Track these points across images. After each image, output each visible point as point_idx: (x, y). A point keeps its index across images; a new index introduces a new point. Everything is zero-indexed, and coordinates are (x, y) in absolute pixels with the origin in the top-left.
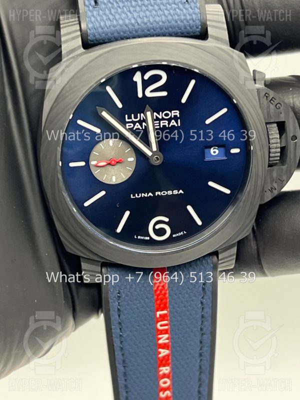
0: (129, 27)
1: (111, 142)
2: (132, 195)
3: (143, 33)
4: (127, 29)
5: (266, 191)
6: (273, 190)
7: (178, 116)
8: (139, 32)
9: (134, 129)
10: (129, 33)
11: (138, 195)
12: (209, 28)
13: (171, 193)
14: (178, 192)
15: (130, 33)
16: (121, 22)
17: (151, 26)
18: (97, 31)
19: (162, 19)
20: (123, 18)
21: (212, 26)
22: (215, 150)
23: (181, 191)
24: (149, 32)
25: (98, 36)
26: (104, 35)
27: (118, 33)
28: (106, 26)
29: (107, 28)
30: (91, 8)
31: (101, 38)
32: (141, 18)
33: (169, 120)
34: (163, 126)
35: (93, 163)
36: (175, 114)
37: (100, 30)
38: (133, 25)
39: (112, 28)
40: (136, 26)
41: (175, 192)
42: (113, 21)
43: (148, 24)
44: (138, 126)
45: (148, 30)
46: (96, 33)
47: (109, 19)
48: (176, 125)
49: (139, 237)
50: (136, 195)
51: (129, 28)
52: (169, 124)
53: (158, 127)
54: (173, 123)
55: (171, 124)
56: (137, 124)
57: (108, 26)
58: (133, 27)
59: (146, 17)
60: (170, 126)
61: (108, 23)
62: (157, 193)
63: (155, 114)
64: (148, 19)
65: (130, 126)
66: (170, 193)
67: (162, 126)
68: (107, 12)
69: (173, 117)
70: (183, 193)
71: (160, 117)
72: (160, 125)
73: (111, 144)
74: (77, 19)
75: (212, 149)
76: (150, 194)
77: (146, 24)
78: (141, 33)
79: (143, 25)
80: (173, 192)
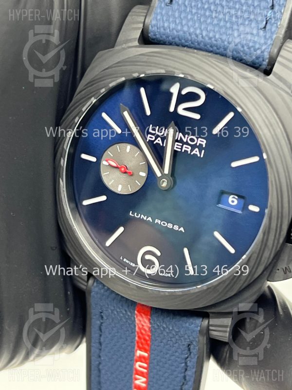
0: (193, 36)
1: (129, 147)
2: (131, 212)
3: (206, 48)
4: (189, 38)
5: (278, 270)
6: (288, 272)
7: (204, 146)
8: (201, 45)
9: (155, 143)
10: (190, 42)
11: (137, 215)
12: (276, 64)
13: (172, 227)
14: (179, 228)
15: (192, 43)
16: (185, 29)
17: (215, 42)
18: (159, 30)
19: (228, 40)
20: (189, 25)
21: (281, 64)
22: (234, 199)
23: (182, 229)
24: (211, 49)
25: (158, 36)
26: (164, 36)
27: (180, 40)
28: (169, 28)
29: (170, 30)
30: (163, 5)
31: (161, 39)
32: (208, 31)
33: (193, 147)
34: (185, 150)
35: (104, 163)
36: (201, 143)
37: (162, 30)
38: (197, 36)
39: (175, 32)
40: (200, 38)
41: (176, 228)
42: (178, 25)
43: (213, 39)
44: (159, 141)
45: (211, 46)
46: (158, 32)
47: (175, 21)
48: (199, 155)
49: (125, 260)
50: (136, 213)
51: (191, 38)
52: (192, 151)
53: (180, 150)
54: (196, 151)
55: (194, 152)
56: (159, 139)
57: (171, 28)
58: (196, 38)
59: (214, 31)
60: (192, 154)
61: (172, 26)
62: (156, 221)
63: (181, 134)
64: (215, 34)
65: (152, 138)
66: (170, 226)
67: (183, 151)
68: (177, 14)
69: (198, 144)
70: (184, 231)
71: (185, 140)
72: (181, 149)
73: (128, 150)
74: (146, 11)
75: (232, 196)
76: (150, 219)
77: (210, 38)
78: (203, 47)
79: (207, 39)
80: (173, 226)
